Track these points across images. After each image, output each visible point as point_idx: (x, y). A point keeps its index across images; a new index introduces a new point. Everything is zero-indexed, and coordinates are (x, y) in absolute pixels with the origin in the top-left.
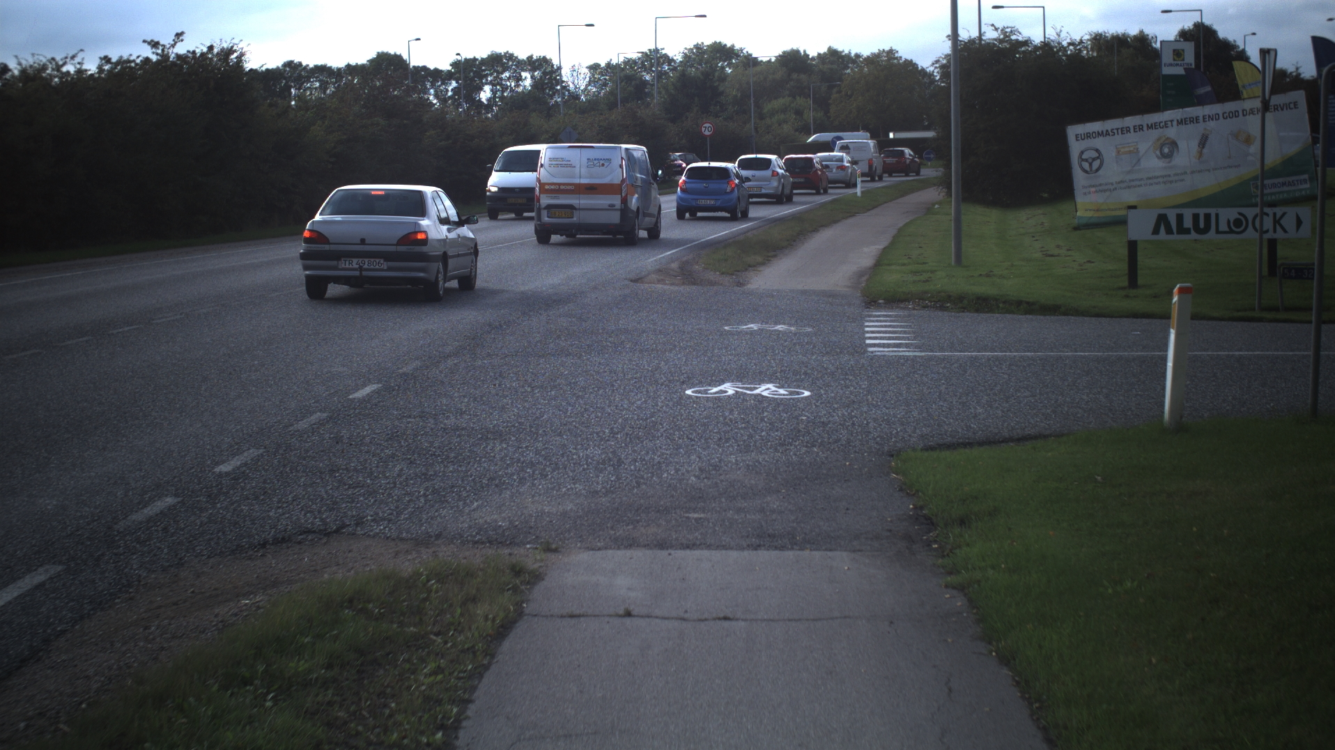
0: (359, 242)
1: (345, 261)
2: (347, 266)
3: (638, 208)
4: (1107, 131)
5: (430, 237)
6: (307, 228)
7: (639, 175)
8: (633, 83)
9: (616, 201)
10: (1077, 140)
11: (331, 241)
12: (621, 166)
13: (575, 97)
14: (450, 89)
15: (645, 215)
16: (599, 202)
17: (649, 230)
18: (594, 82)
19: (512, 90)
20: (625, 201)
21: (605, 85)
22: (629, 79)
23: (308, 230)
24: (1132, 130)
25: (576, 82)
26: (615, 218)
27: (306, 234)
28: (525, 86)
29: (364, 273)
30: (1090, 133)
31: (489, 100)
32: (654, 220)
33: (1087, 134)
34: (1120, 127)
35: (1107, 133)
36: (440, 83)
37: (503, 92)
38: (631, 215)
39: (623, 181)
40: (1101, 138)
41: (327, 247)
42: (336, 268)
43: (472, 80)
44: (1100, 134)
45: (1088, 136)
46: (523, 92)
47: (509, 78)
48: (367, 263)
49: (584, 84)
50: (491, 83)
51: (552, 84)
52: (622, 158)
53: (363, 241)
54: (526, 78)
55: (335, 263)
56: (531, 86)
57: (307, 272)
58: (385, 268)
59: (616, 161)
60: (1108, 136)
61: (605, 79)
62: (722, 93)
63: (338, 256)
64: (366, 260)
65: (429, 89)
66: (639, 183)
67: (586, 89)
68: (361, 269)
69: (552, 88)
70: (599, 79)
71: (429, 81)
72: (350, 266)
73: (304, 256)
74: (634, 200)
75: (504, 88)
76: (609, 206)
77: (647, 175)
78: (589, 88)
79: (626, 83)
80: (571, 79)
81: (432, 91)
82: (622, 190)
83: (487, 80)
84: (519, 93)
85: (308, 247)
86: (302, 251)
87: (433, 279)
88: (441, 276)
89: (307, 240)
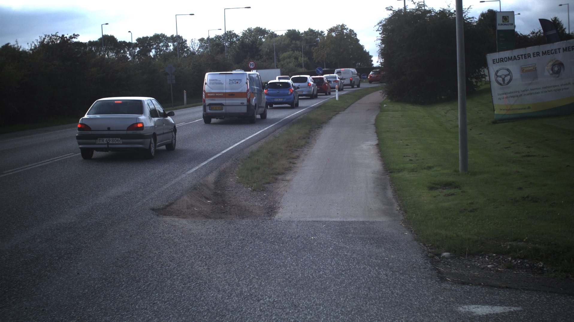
0: (107, 129)
1: (100, 139)
2: (101, 142)
3: (256, 104)
4: (515, 56)
5: (145, 125)
6: (79, 122)
7: (255, 87)
8: (220, 47)
9: (245, 101)
10: (494, 63)
11: (92, 129)
12: (247, 83)
13: (193, 53)
14: (136, 51)
15: (259, 107)
16: (235, 102)
17: (261, 115)
18: (202, 47)
19: (164, 51)
20: (249, 101)
21: (207, 48)
22: (218, 45)
23: (80, 124)
24: (532, 56)
25: (194, 47)
26: (244, 110)
27: (79, 126)
28: (170, 49)
29: (110, 146)
30: (503, 59)
31: (154, 56)
32: (263, 109)
33: (501, 59)
34: (523, 54)
35: (515, 58)
36: (131, 49)
37: (160, 52)
38: (252, 108)
39: (248, 90)
40: (511, 61)
41: (90, 132)
42: (95, 144)
43: (146, 47)
44: (510, 59)
45: (502, 60)
46: (169, 52)
47: (163, 46)
48: (111, 141)
49: (197, 48)
50: (155, 48)
51: (183, 48)
52: (247, 79)
53: (109, 129)
54: (170, 45)
55: (94, 141)
56: (173, 49)
57: (81, 146)
58: (121, 143)
59: (244, 80)
60: (515, 60)
61: (207, 45)
62: (260, 50)
63: (96, 137)
64: (111, 139)
65: (127, 52)
66: (256, 91)
67: (198, 50)
68: (108, 144)
69: (183, 50)
70: (204, 45)
71: (126, 48)
72: (102, 142)
73: (78, 138)
74: (254, 100)
75: (161, 51)
76: (241, 103)
77: (260, 87)
78: (200, 49)
79: (217, 47)
80: (191, 46)
81: (128, 52)
82: (247, 95)
83: (153, 47)
84: (167, 52)
85: (80, 133)
86: (77, 135)
87: (148, 147)
88: (153, 145)
89: (80, 129)
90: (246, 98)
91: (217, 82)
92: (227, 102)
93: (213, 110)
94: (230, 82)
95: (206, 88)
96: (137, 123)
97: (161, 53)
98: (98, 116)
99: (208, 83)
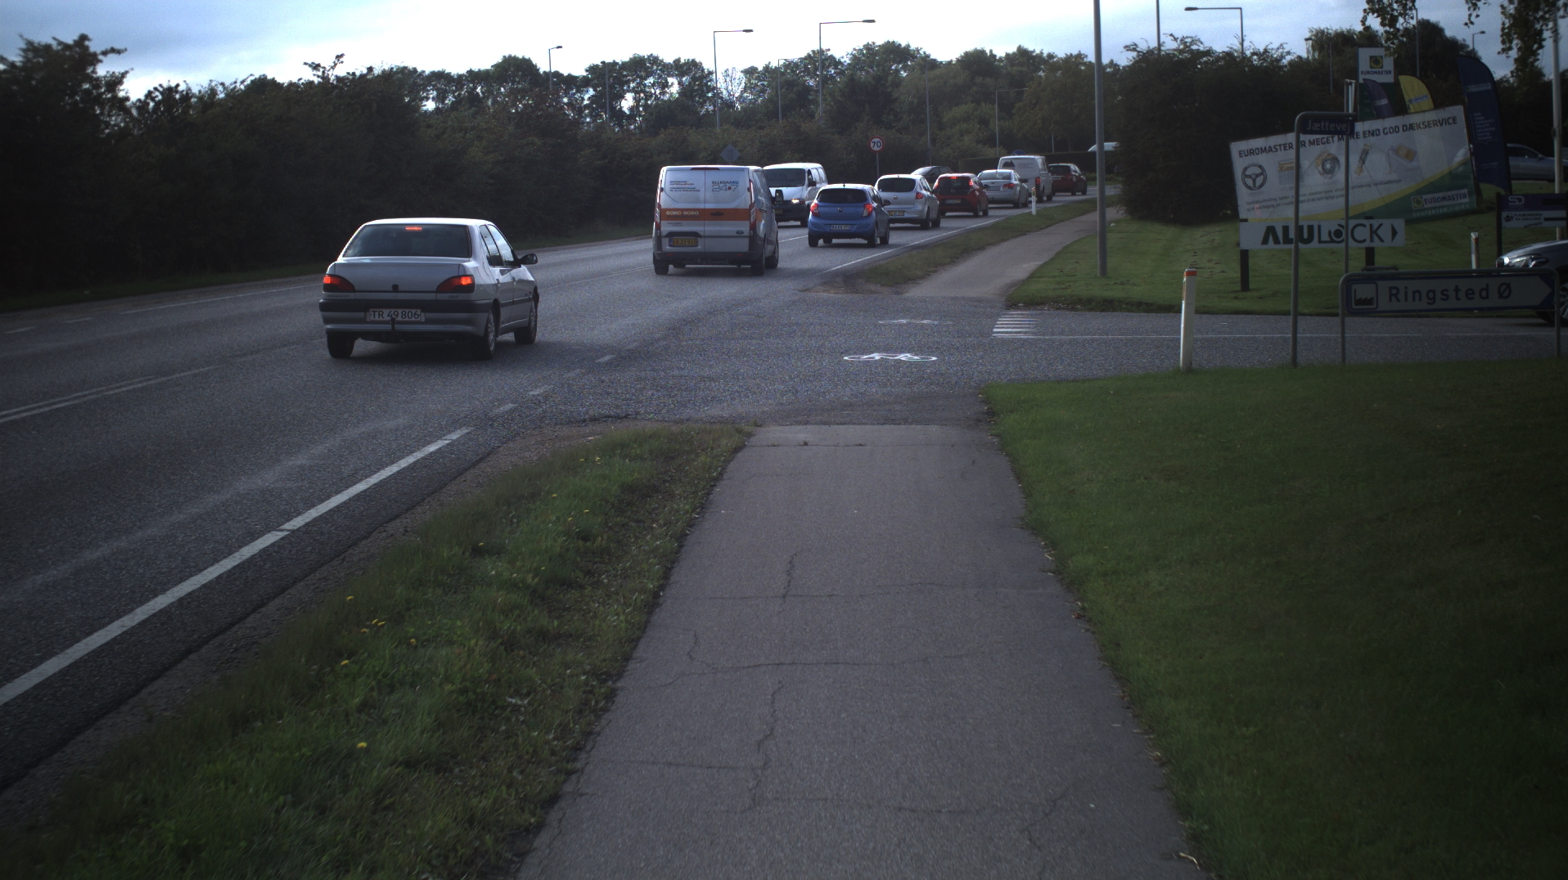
0: (391, 289)
1: (374, 312)
2: (377, 318)
3: (766, 234)
5: (478, 281)
6: (328, 272)
8: (793, 88)
9: (742, 227)
11: (356, 288)
12: (749, 190)
13: (730, 105)
14: (586, 97)
18: (751, 88)
19: (657, 98)
20: (753, 227)
21: (763, 91)
22: (788, 84)
23: (329, 275)
25: (730, 88)
26: (743, 246)
27: (327, 280)
28: (671, 94)
29: (397, 327)
31: (631, 109)
36: (575, 91)
37: (646, 100)
38: (759, 243)
39: (752, 205)
41: (352, 296)
42: (363, 321)
43: (612, 87)
46: (669, 100)
47: (654, 85)
48: (400, 315)
49: (739, 91)
50: (633, 90)
51: (703, 91)
53: (395, 288)
54: (673, 84)
55: (361, 315)
56: (678, 93)
57: (329, 326)
58: (423, 320)
61: (762, 85)
62: (896, 100)
63: (366, 306)
64: (400, 311)
65: (562, 98)
67: (741, 96)
68: (393, 322)
69: (703, 95)
70: (756, 85)
71: (562, 89)
72: (380, 319)
73: (324, 307)
74: (762, 226)
75: (648, 96)
76: (739, 233)
78: (745, 95)
79: (786, 89)
80: (724, 85)
81: (565, 100)
82: (750, 216)
83: (629, 87)
84: (665, 101)
85: (328, 296)
86: (322, 301)
87: (482, 333)
88: (492, 328)
89: (327, 288)
90: (748, 222)
91: (687, 186)
92: (707, 229)
93: (677, 246)
94: (715, 187)
95: (662, 199)
96: (460, 277)
97: (649, 102)
98: (366, 260)
99: (667, 189)
